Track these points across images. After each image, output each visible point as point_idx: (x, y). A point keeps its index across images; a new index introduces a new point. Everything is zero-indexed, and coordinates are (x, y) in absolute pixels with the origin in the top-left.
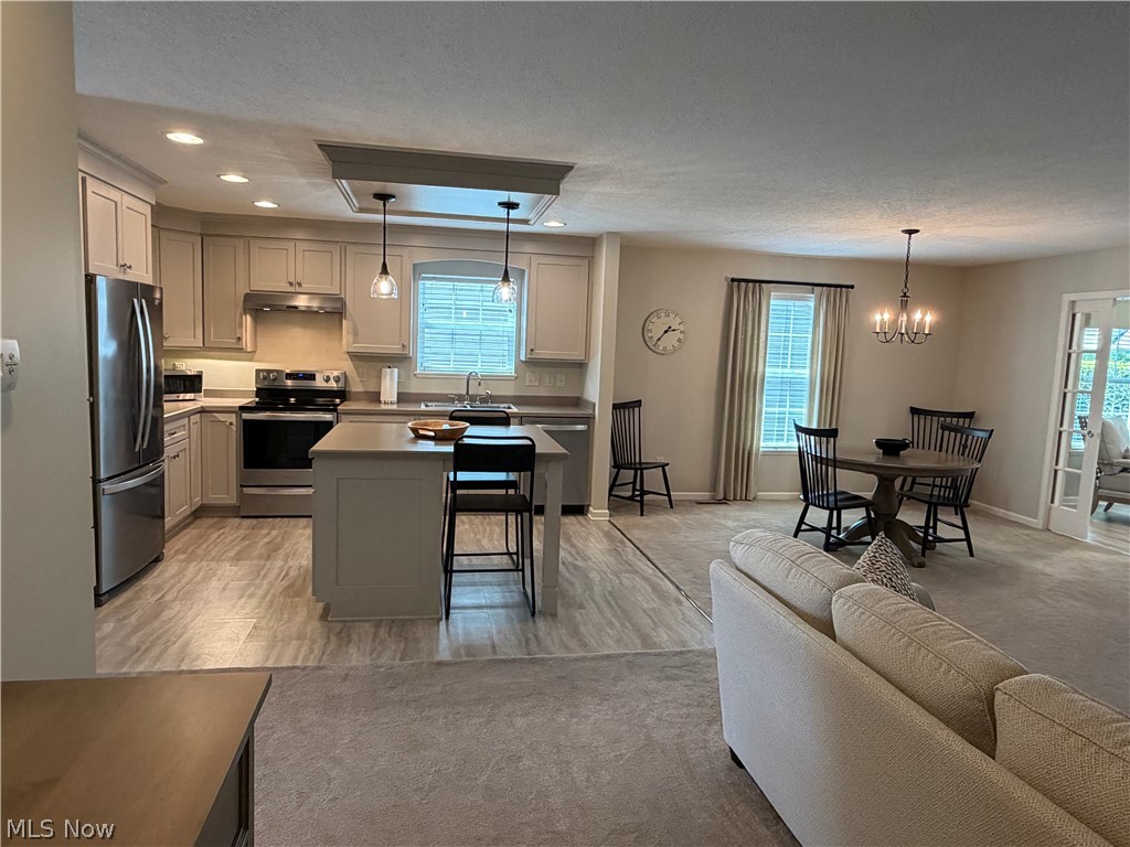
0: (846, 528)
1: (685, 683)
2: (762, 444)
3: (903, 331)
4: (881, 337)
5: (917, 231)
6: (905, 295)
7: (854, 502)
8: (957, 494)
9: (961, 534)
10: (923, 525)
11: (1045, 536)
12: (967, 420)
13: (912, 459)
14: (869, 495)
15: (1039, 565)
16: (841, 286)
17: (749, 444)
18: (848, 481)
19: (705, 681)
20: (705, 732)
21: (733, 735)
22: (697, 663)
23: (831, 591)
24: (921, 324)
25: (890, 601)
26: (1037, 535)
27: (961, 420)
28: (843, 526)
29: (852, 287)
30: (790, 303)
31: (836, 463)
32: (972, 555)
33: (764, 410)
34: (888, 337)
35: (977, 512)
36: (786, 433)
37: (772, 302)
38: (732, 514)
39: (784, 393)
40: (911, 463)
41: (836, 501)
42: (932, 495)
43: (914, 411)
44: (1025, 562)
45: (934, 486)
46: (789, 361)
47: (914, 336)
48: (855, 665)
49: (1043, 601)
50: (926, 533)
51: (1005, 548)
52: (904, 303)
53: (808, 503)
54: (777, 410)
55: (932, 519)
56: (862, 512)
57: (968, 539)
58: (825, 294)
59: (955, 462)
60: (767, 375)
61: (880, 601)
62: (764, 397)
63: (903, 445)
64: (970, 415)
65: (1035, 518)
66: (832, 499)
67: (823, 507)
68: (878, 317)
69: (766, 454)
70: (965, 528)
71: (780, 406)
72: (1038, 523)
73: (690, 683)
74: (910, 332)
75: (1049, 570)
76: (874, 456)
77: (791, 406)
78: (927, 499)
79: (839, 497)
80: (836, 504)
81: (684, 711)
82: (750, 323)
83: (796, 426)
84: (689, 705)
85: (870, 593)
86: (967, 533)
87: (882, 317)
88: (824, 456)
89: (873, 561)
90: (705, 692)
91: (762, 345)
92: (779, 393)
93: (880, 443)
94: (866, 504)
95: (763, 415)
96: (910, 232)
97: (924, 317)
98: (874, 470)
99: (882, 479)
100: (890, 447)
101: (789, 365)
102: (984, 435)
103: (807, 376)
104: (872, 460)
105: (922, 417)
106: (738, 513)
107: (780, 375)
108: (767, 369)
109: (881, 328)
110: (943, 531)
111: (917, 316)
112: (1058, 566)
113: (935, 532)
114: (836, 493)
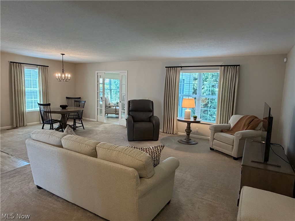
0: (55, 128)
1: (18, 176)
2: (27, 110)
3: (64, 79)
4: (58, 80)
5: (64, 54)
6: (63, 70)
7: (56, 121)
8: (79, 116)
9: (81, 125)
10: (73, 124)
11: (97, 122)
12: (79, 99)
13: (69, 109)
14: (60, 119)
15: (97, 129)
16: (45, 66)
17: (22, 110)
18: (54, 116)
19: (24, 174)
20: (28, 185)
21: (37, 182)
22: (21, 170)
23: (61, 138)
24: (68, 77)
25: (75, 137)
26: (96, 123)
27: (78, 99)
28: (54, 128)
29: (48, 66)
30: (31, 70)
31: (51, 112)
32: (84, 129)
33: (26, 100)
34: (60, 80)
35: (84, 120)
36: (34, 106)
37: (25, 69)
38: (20, 131)
39: (32, 95)
40: (69, 110)
41: (52, 122)
42: (74, 117)
43: (67, 98)
44: (94, 128)
45: (74, 115)
46: (32, 86)
47: (66, 80)
48: (69, 151)
49: (98, 135)
50: (74, 126)
51: (90, 126)
52: (63, 72)
53: (44, 123)
54: (30, 100)
55: (75, 122)
56: (59, 124)
57: (83, 126)
58: (41, 68)
59: (78, 109)
60: (26, 90)
61: (72, 138)
62: (26, 96)
63: (67, 106)
64: (80, 98)
65: (95, 119)
66: (51, 121)
67: (49, 124)
68: (57, 75)
69: (28, 113)
70: (82, 123)
71: (31, 99)
72: (96, 120)
73: (20, 176)
74: (65, 79)
75: (99, 129)
76: (60, 109)
77: (34, 99)
78: (73, 118)
79: (52, 121)
80: (52, 123)
81: (20, 183)
82: (19, 75)
83: (38, 104)
84: (21, 181)
85: (70, 137)
86: (83, 125)
87: (58, 75)
88: (47, 111)
89: (67, 132)
90: (25, 176)
91: (23, 82)
92: (30, 95)
93: (61, 106)
94: (59, 122)
95: (26, 102)
96: (63, 54)
97: (68, 75)
98: (60, 113)
99: (62, 115)
100: (63, 107)
101: (32, 87)
102: (84, 102)
103: (38, 90)
104: (59, 110)
105: (69, 99)
106: (22, 130)
107: (30, 90)
108: (26, 89)
109: (58, 78)
110: (77, 125)
111: (67, 75)
112: (100, 128)
113: (76, 125)
114: (51, 120)
